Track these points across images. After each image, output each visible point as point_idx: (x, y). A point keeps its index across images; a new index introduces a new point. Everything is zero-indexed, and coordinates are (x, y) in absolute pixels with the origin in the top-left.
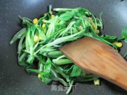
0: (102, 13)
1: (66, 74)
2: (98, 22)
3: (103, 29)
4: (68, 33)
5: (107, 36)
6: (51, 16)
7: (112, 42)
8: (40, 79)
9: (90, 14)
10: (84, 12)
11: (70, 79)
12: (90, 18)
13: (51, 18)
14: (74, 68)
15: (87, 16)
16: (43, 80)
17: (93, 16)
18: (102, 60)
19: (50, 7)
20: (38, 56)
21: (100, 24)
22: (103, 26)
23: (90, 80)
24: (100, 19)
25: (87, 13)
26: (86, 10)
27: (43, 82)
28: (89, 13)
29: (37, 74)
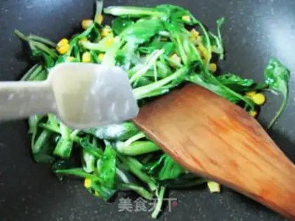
0: (223, 19)
1: (149, 175)
2: (213, 41)
3: (225, 58)
4: (147, 77)
5: (234, 79)
6: (101, 31)
7: (243, 94)
8: (90, 191)
9: (195, 21)
10: (181, 18)
11: (156, 184)
12: (194, 30)
13: (102, 37)
14: (166, 161)
15: (189, 27)
16: (97, 194)
17: (202, 27)
18: (231, 149)
19: (100, 5)
20: (81, 140)
21: (217, 46)
22: (224, 53)
23: (199, 182)
24: (217, 35)
25: (187, 18)
26: (187, 12)
27: (97, 198)
28: (191, 19)
29: (82, 180)
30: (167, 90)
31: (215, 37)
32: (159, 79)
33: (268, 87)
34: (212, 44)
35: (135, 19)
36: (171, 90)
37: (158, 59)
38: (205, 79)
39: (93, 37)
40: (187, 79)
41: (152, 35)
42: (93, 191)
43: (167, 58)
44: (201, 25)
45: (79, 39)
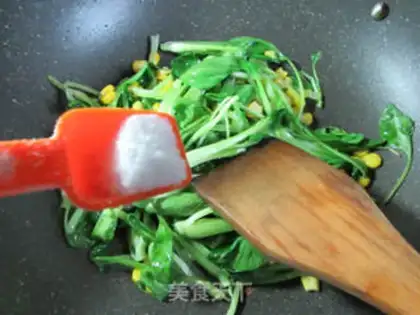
0: (319, 54)
1: (219, 265)
2: (307, 84)
3: (323, 106)
4: (216, 132)
5: (336, 131)
7: (350, 153)
8: (140, 287)
9: (282, 57)
10: (263, 54)
11: (229, 278)
12: (280, 70)
13: (159, 81)
14: (242, 246)
15: (274, 66)
16: (148, 290)
17: (292, 64)
19: (155, 41)
20: (128, 216)
21: (313, 90)
22: (323, 99)
23: (289, 276)
24: (312, 74)
25: (271, 54)
26: (272, 46)
27: (149, 295)
28: (278, 56)
29: (129, 271)
30: (243, 150)
31: (310, 77)
32: (233, 134)
33: (385, 144)
34: (305, 87)
35: (201, 56)
36: (248, 149)
37: (232, 109)
38: (296, 134)
39: (147, 82)
40: (271, 135)
41: (223, 77)
42: (144, 286)
43: (243, 107)
44: (289, 62)
45: (128, 85)
